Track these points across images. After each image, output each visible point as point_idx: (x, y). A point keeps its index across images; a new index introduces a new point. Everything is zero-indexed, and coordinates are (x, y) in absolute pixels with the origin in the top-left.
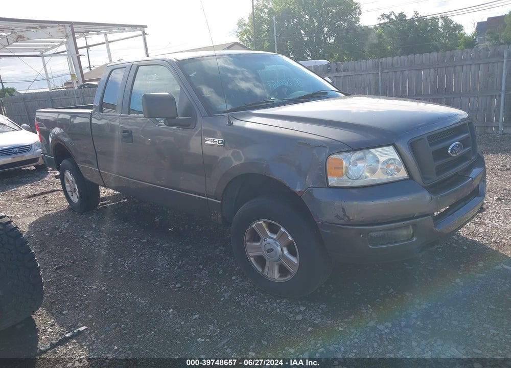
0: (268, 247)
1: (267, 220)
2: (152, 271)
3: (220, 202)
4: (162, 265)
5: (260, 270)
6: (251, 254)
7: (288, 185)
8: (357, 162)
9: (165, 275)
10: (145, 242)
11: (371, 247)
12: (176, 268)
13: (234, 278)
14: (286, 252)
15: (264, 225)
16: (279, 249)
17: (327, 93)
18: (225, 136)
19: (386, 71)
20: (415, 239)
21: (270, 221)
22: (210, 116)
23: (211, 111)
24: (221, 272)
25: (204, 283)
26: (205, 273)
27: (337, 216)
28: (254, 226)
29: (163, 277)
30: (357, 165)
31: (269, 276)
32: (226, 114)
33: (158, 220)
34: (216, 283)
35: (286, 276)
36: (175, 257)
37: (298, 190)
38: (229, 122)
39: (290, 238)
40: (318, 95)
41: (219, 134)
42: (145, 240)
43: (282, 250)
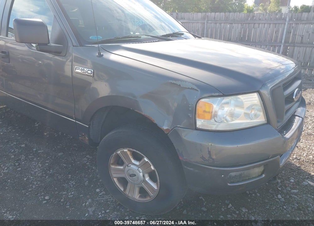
0: (131, 173)
1: (131, 149)
2: (25, 179)
3: (88, 126)
4: (35, 173)
5: (122, 189)
6: (114, 175)
7: (156, 122)
8: (224, 105)
9: (37, 184)
10: (23, 147)
11: (229, 184)
12: (47, 177)
13: (98, 190)
14: (147, 179)
15: (129, 153)
16: (141, 174)
17: (183, 34)
18: (95, 67)
19: (209, 22)
20: (264, 176)
21: (135, 150)
22: (81, 45)
23: (82, 41)
24: (86, 183)
25: (71, 194)
26: (72, 184)
27: (203, 158)
28: (119, 152)
29: (34, 187)
30: (223, 110)
31: (130, 195)
32: (96, 46)
33: (37, 125)
34: (82, 195)
35: (145, 197)
36: (47, 164)
37: (165, 128)
38: (99, 54)
39: (152, 168)
40: (176, 35)
41: (89, 65)
42: (23, 146)
43: (144, 176)
